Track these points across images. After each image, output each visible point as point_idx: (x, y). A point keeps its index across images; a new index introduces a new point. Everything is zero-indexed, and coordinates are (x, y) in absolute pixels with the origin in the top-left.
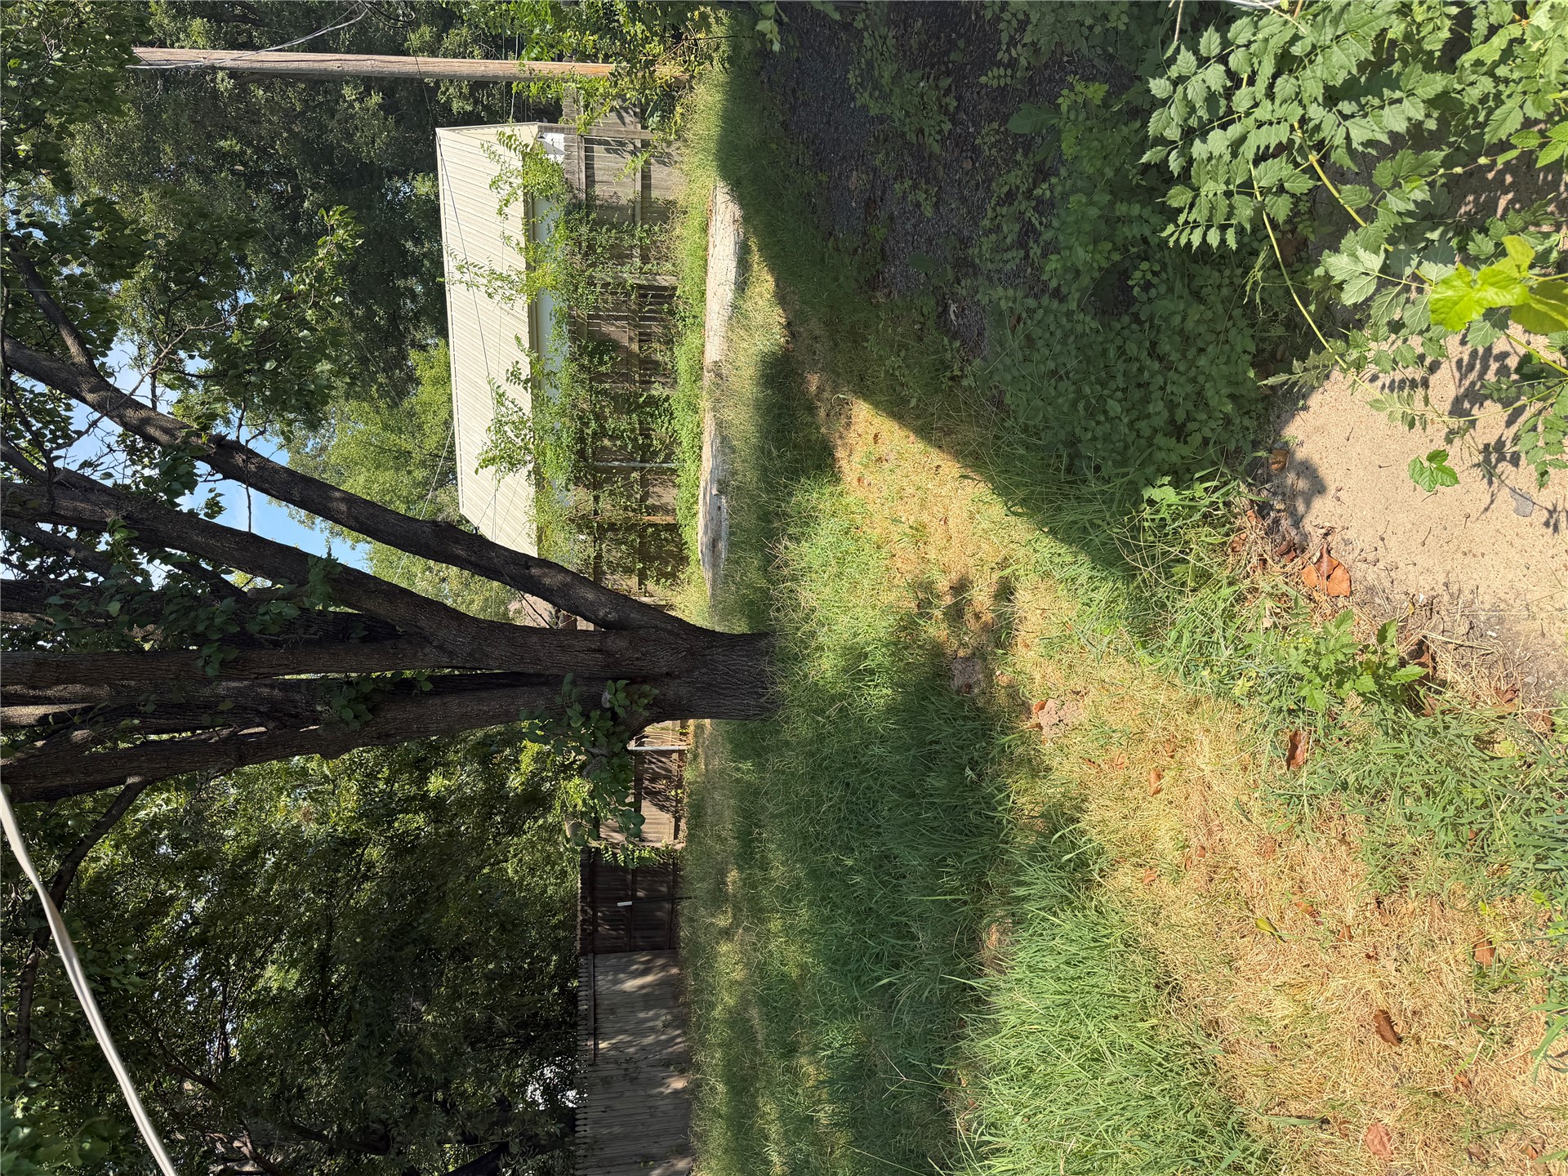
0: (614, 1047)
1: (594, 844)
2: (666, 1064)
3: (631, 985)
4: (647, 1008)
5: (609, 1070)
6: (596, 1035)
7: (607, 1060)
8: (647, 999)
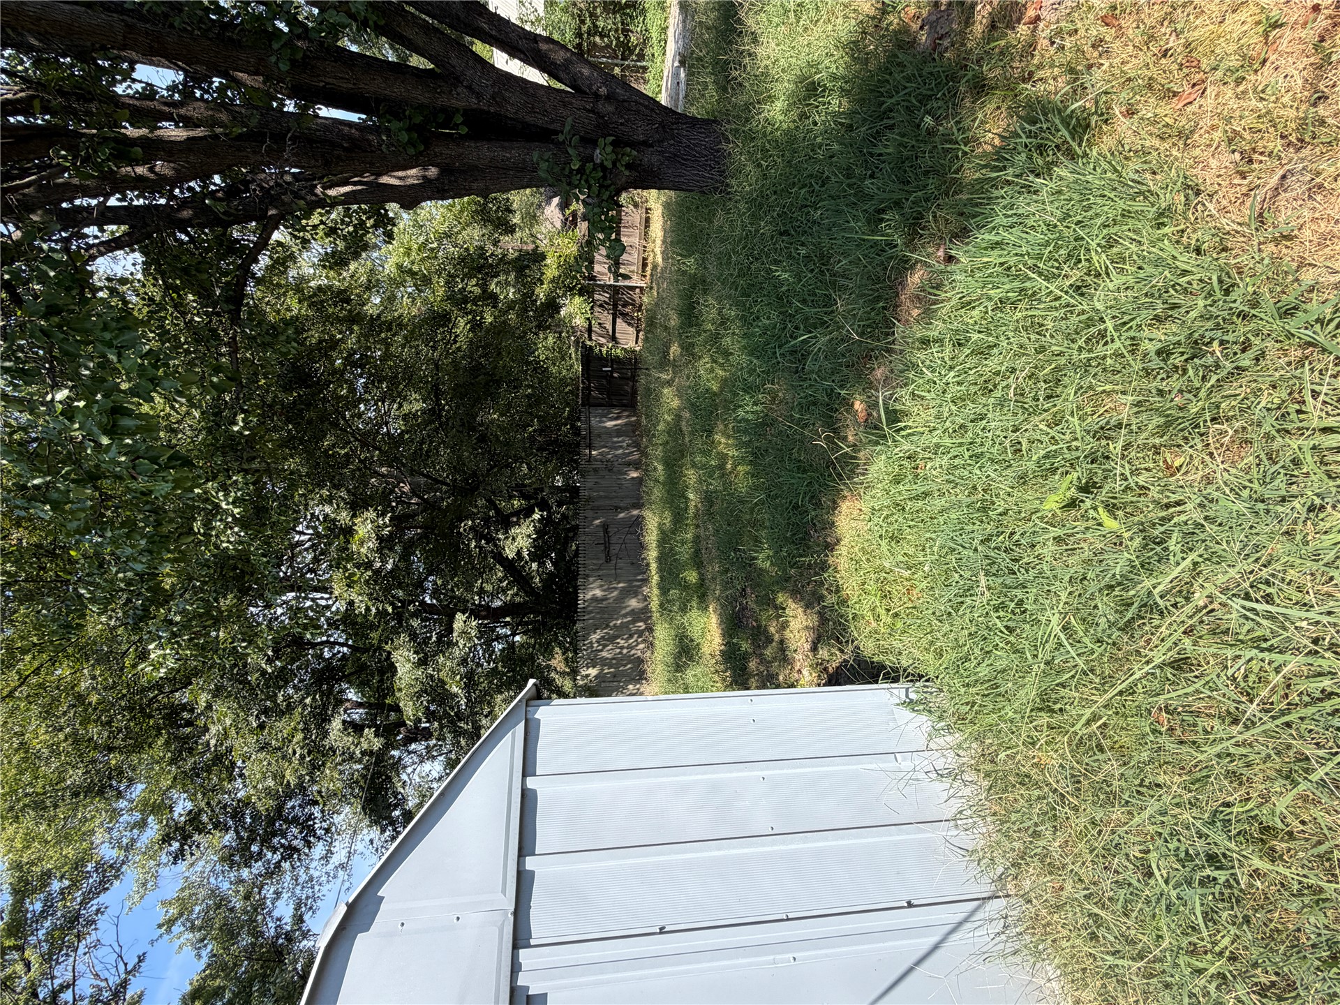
0: (601, 454)
1: (588, 343)
2: (629, 464)
3: (610, 424)
4: (618, 436)
5: (598, 465)
6: (590, 447)
7: (596, 460)
8: (618, 432)
